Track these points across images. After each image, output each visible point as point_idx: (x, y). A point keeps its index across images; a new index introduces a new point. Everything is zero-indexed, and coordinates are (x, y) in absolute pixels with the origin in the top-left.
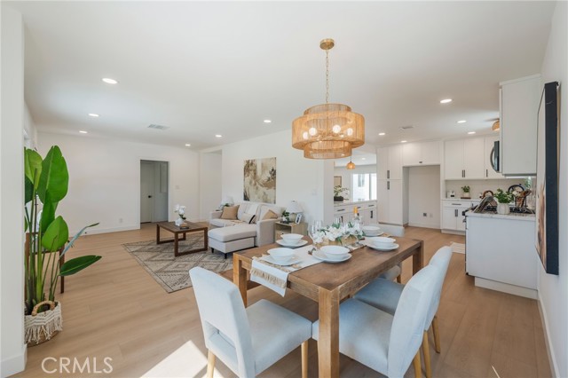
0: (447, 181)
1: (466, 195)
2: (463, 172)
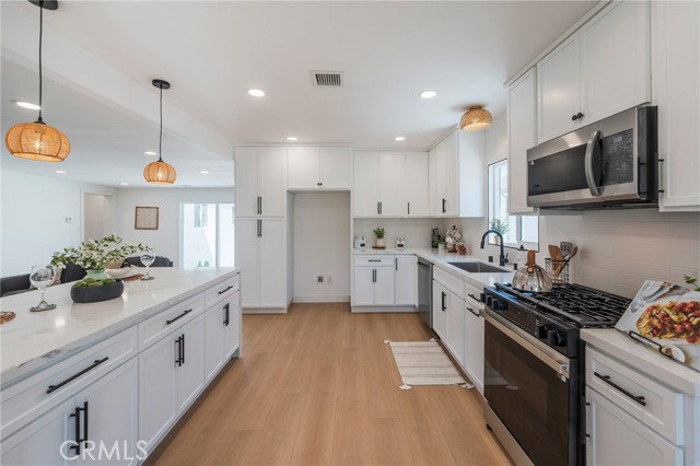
0: (356, 220)
1: (380, 242)
2: (380, 205)
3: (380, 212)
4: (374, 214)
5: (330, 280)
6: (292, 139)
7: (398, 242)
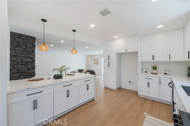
0: (142, 62)
1: (155, 72)
2: (153, 56)
4: (151, 60)
5: (133, 83)
6: (116, 37)
7: (165, 72)
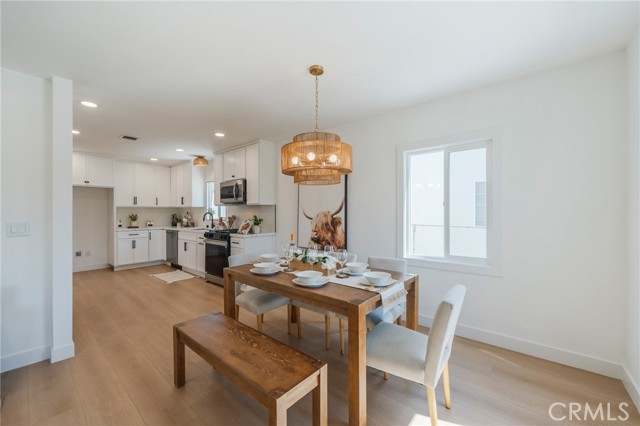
0: (117, 208)
1: (134, 224)
2: (135, 199)
3: (135, 203)
4: (131, 204)
5: (88, 254)
7: (148, 223)
